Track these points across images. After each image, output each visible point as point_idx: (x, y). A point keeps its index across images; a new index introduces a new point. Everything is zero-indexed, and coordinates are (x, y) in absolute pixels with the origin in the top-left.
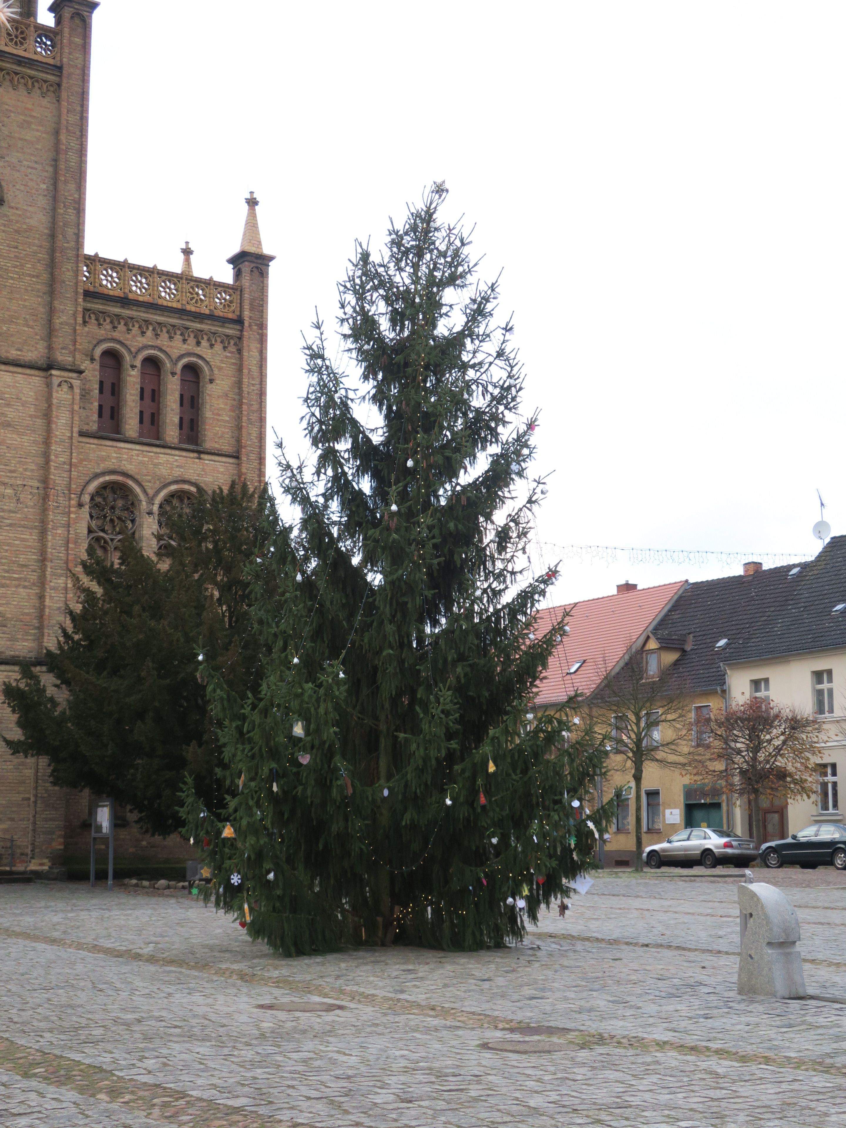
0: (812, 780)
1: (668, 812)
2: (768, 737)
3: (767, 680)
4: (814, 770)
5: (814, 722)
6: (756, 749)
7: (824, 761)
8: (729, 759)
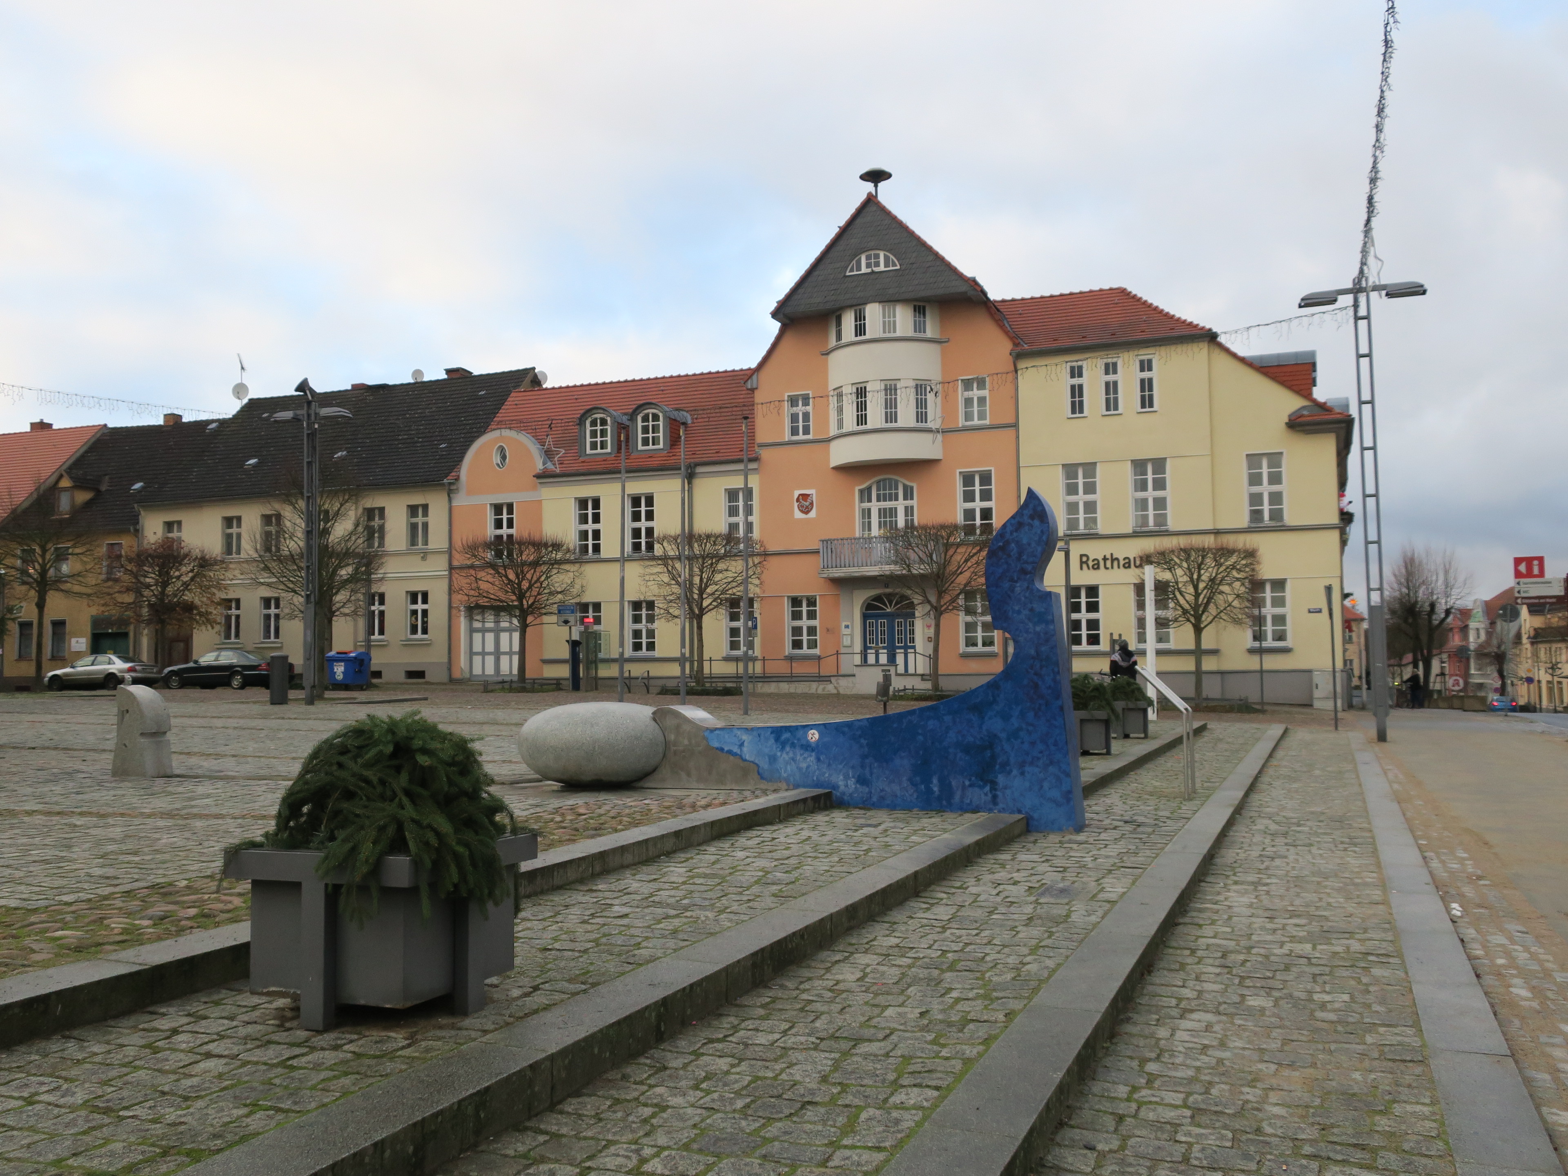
0: (217, 613)
1: (73, 641)
2: (177, 573)
3: (179, 523)
4: (218, 604)
5: (222, 562)
6: (165, 584)
7: (230, 596)
8: (139, 593)
